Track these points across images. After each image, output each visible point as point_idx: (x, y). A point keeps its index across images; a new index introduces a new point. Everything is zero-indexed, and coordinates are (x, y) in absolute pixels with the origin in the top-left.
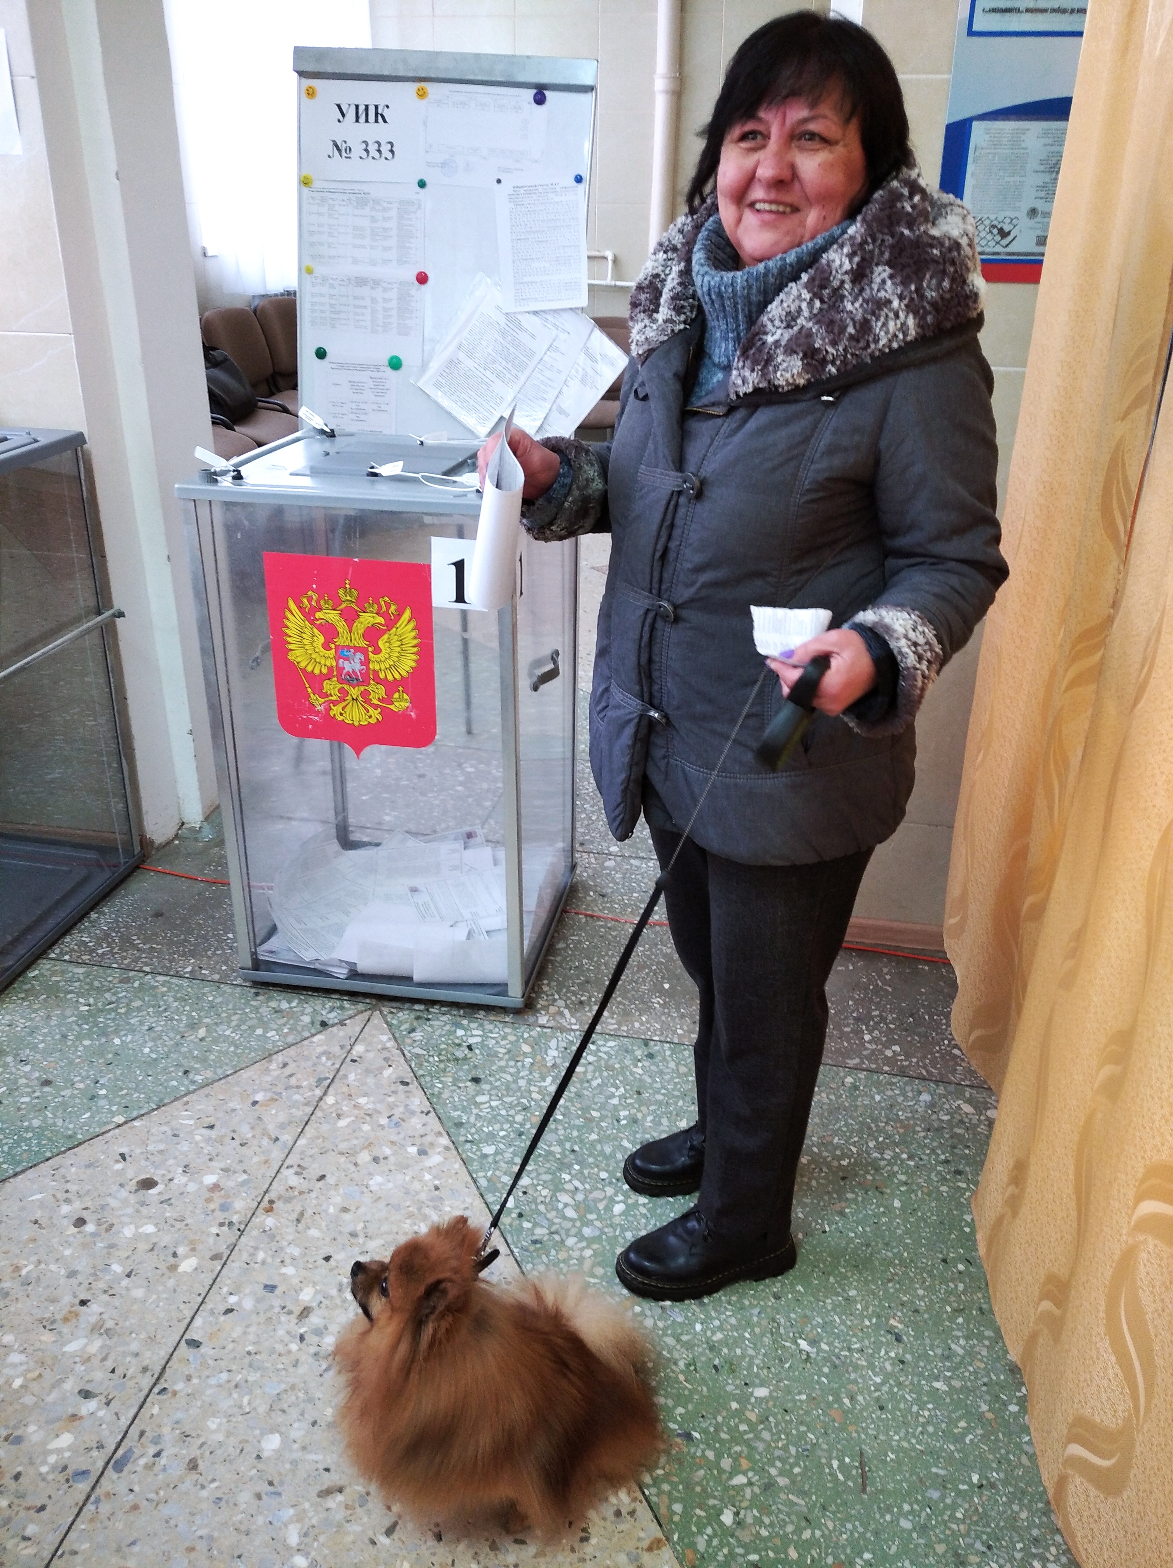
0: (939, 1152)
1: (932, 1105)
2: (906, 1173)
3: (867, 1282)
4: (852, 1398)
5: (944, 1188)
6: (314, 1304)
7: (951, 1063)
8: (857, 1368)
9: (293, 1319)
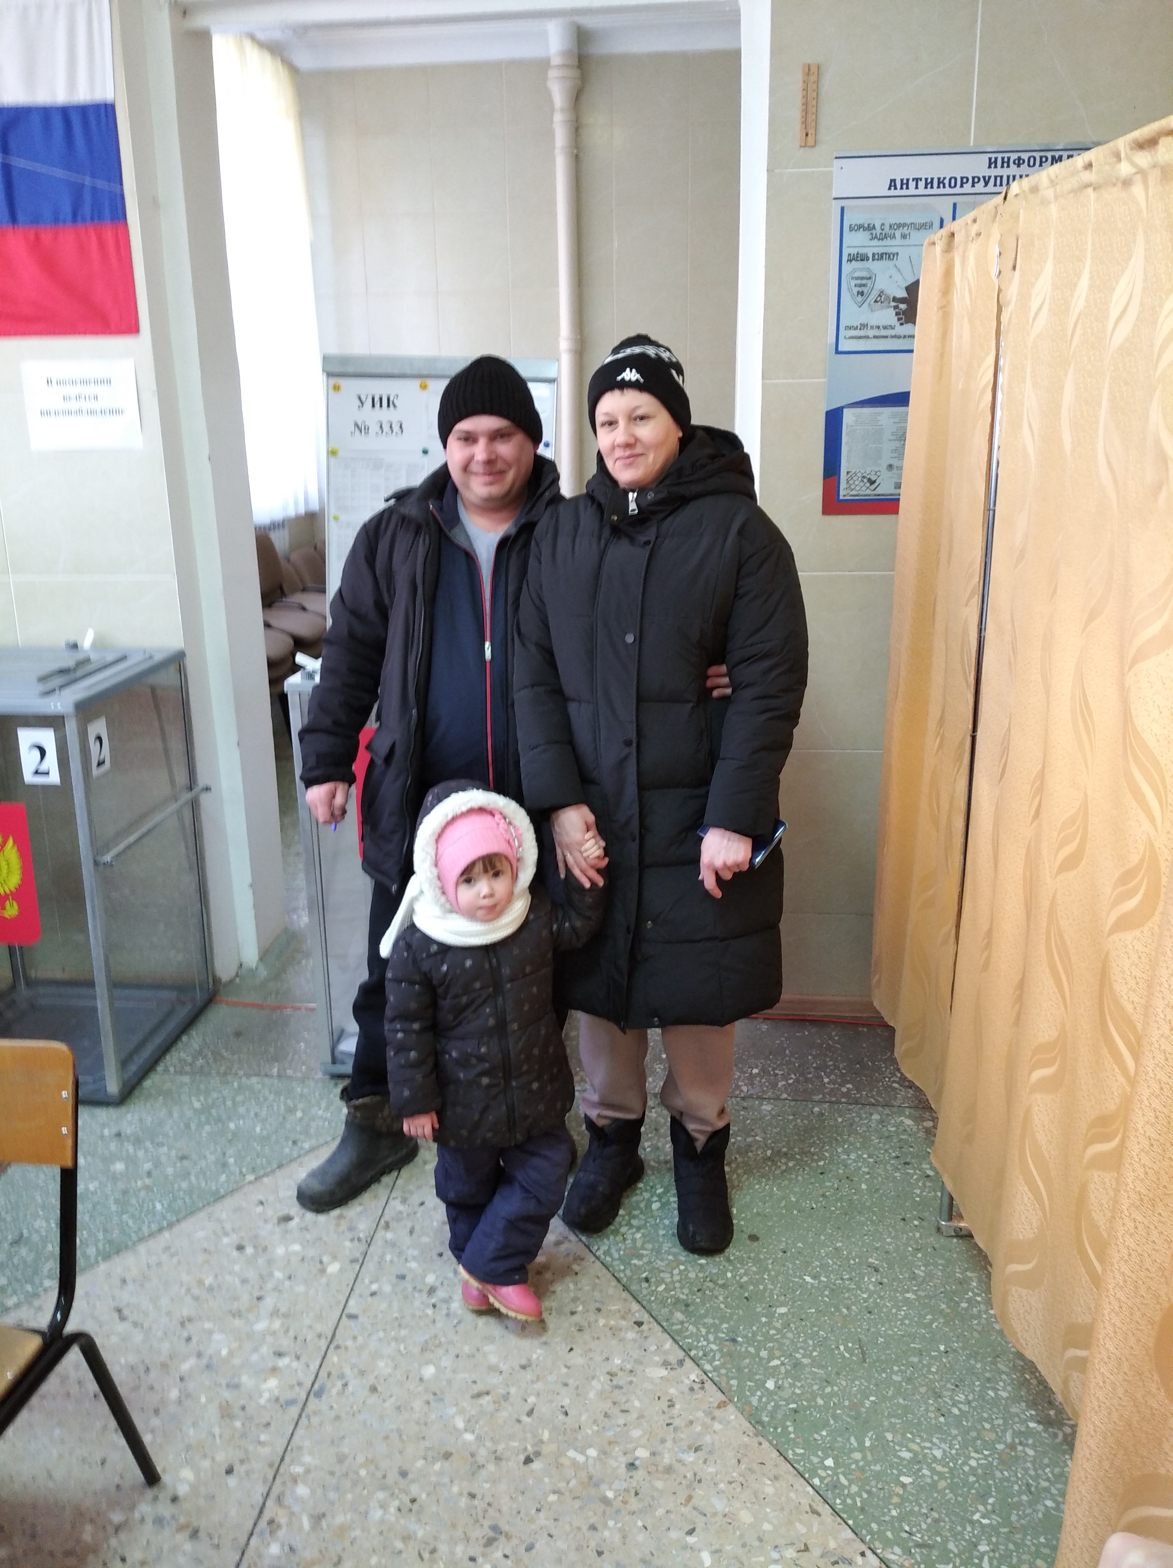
0: (891, 1151)
1: (881, 1121)
2: (868, 1167)
3: (849, 1237)
4: (848, 1308)
5: (897, 1174)
6: (438, 1284)
7: (892, 1093)
8: (849, 1290)
9: (425, 1295)
